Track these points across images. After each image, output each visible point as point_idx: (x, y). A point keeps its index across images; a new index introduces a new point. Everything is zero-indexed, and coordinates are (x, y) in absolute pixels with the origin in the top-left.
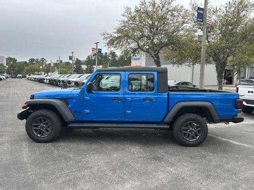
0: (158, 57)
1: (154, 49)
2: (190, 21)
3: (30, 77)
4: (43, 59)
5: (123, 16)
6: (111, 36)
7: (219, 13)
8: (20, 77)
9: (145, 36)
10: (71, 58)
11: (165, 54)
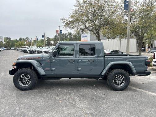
0: (98, 34)
1: (96, 28)
2: (119, 10)
3: (19, 49)
4: (27, 38)
5: (75, 6)
6: (67, 20)
7: (138, 5)
8: (13, 49)
9: (90, 20)
10: (43, 37)
11: (103, 32)
